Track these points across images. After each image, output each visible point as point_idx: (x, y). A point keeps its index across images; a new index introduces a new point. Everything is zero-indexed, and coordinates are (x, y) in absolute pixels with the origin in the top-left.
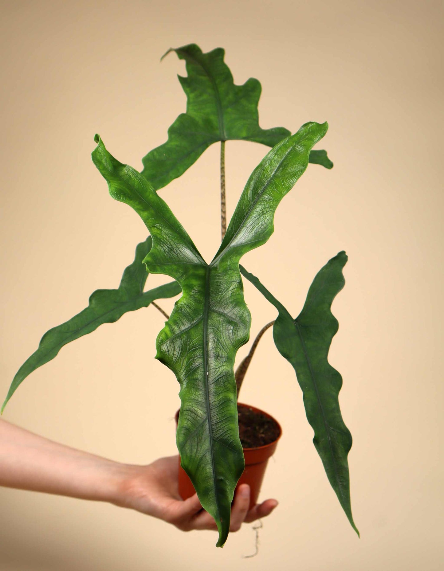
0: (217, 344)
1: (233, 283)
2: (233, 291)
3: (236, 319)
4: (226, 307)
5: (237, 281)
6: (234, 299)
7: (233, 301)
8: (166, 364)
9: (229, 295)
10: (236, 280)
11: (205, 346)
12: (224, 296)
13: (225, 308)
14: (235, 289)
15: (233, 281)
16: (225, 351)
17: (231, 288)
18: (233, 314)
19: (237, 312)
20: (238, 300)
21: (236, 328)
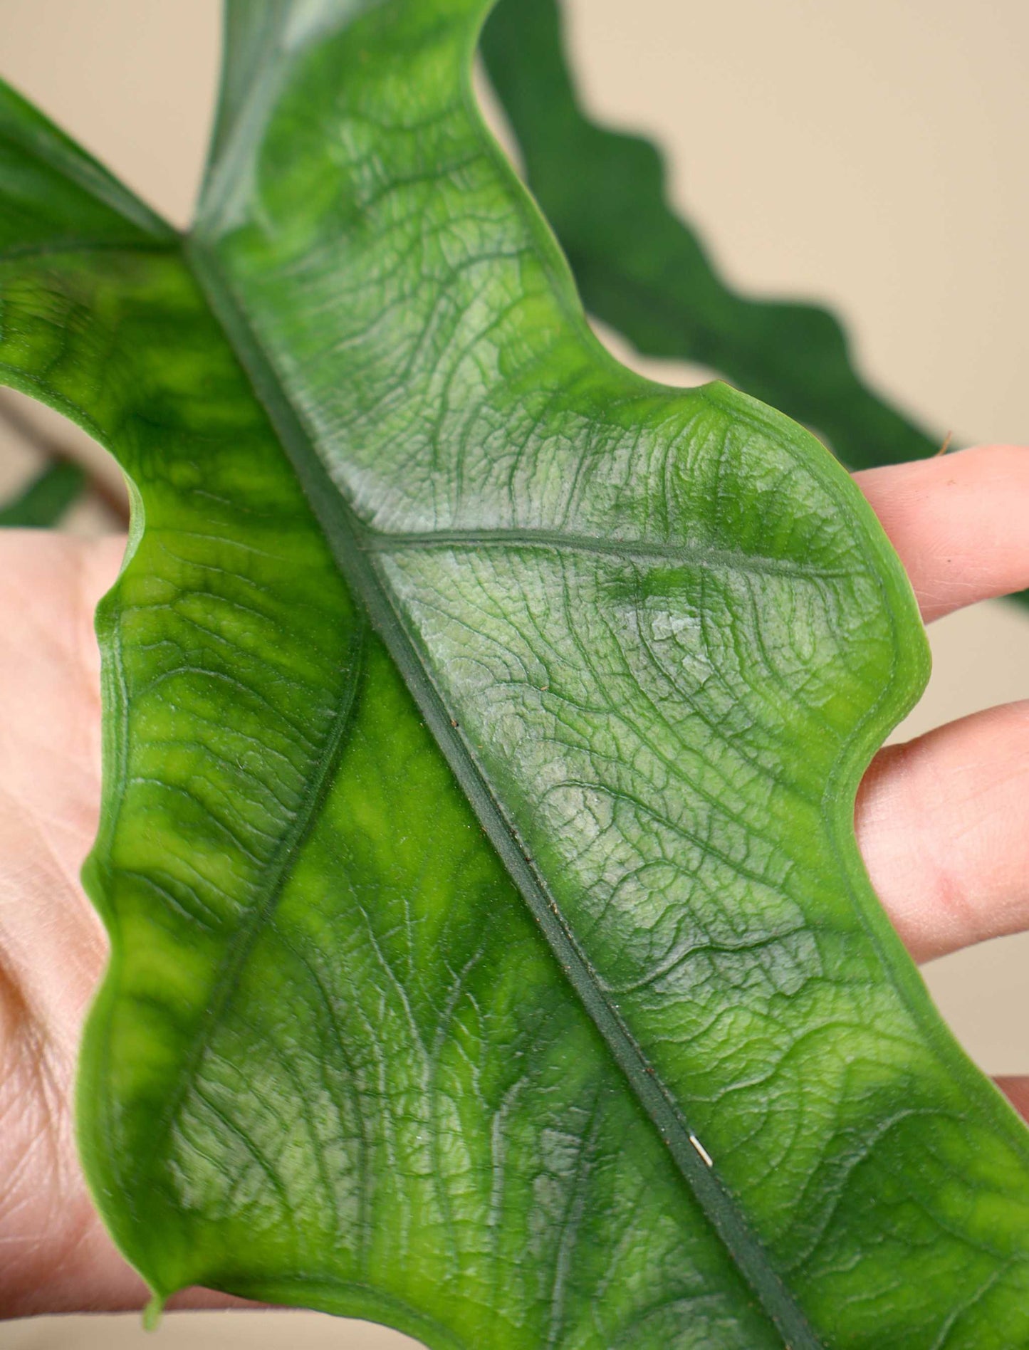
0: (635, 833)
1: (475, 277)
2: (499, 335)
3: (677, 540)
4: (520, 476)
5: (508, 248)
6: (543, 389)
7: (552, 405)
8: (293, 1293)
9: (483, 374)
10: (490, 247)
11: (525, 887)
12: (444, 396)
13: (509, 483)
14: (518, 315)
15: (471, 261)
16: (749, 875)
17: (477, 317)
18: (617, 507)
19: (652, 482)
20: (586, 385)
21: (728, 619)
